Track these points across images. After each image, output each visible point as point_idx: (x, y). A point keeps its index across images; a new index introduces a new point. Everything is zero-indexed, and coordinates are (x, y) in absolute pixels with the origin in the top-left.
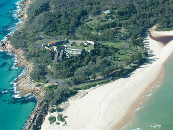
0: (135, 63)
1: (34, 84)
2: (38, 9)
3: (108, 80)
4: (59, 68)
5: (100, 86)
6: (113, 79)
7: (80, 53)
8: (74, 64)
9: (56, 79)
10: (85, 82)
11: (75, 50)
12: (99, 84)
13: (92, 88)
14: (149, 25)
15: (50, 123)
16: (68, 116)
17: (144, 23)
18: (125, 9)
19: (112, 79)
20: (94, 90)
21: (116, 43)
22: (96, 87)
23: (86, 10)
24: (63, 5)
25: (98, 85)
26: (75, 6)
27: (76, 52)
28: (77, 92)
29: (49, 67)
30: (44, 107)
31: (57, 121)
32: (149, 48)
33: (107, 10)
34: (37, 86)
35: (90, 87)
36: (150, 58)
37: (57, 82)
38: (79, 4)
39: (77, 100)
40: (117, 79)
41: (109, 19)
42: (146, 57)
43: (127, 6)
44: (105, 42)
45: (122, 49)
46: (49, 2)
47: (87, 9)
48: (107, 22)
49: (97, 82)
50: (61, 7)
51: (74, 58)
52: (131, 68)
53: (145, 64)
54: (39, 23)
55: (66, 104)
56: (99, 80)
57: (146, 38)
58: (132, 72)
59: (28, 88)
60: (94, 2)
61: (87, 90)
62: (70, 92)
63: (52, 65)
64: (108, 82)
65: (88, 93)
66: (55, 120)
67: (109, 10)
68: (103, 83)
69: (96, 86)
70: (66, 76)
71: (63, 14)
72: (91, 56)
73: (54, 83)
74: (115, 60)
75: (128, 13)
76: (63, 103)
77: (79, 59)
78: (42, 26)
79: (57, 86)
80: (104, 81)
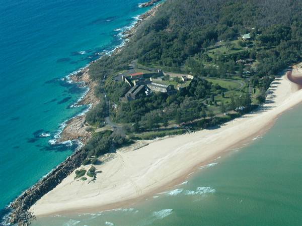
0: (238, 111)
1: (85, 127)
2: (151, 26)
3: (184, 130)
4: (126, 108)
5: (169, 137)
6: (193, 130)
7: (164, 91)
8: (149, 104)
9: (117, 122)
10: (152, 131)
11: (162, 85)
12: (170, 134)
13: (158, 139)
14: (296, 60)
15: (75, 178)
16: (103, 171)
17: (289, 56)
18: (273, 33)
19: (191, 129)
20: (160, 142)
21: (229, 81)
22: (162, 138)
23: (217, 31)
24: (187, 22)
25: (168, 136)
26: (204, 24)
27: (160, 88)
28: (133, 143)
29: (116, 106)
30: (79, 157)
31: (85, 176)
32: (274, 91)
33: (247, 33)
34: (88, 131)
35: (155, 138)
36: (265, 105)
37: (115, 127)
38: (212, 22)
39: (129, 152)
40: (198, 130)
41: (245, 46)
42: (261, 103)
43: (278, 28)
44: (215, 79)
45: (232, 90)
46: (168, 18)
47: (219, 30)
48: (240, 51)
49: (167, 132)
50: (184, 25)
51: (153, 96)
52: (227, 116)
53: (252, 113)
54: (139, 47)
55: (109, 156)
56: (173, 128)
57: (281, 77)
58: (226, 122)
59: (76, 132)
60: (235, 21)
61: (149, 141)
62: (122, 141)
63: (119, 104)
64: (184, 132)
65: (148, 144)
66: (84, 174)
67: (249, 34)
68: (176, 133)
69: (164, 136)
70: (130, 120)
71: (180, 35)
72: (179, 96)
73: (111, 128)
74: (212, 104)
75: (277, 39)
76: (106, 155)
77: (159, 99)
78: (140, 51)
79: (112, 132)
80: (178, 130)
